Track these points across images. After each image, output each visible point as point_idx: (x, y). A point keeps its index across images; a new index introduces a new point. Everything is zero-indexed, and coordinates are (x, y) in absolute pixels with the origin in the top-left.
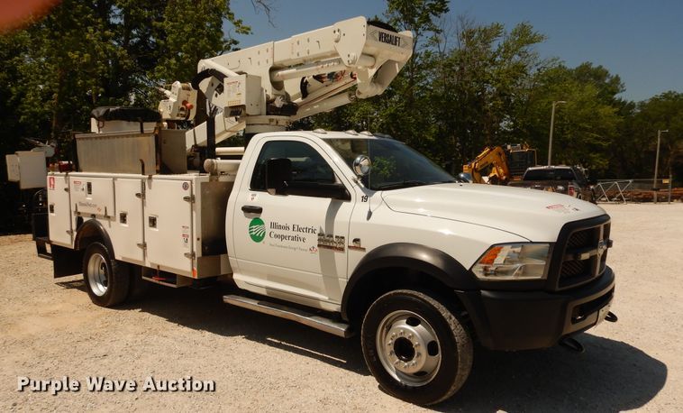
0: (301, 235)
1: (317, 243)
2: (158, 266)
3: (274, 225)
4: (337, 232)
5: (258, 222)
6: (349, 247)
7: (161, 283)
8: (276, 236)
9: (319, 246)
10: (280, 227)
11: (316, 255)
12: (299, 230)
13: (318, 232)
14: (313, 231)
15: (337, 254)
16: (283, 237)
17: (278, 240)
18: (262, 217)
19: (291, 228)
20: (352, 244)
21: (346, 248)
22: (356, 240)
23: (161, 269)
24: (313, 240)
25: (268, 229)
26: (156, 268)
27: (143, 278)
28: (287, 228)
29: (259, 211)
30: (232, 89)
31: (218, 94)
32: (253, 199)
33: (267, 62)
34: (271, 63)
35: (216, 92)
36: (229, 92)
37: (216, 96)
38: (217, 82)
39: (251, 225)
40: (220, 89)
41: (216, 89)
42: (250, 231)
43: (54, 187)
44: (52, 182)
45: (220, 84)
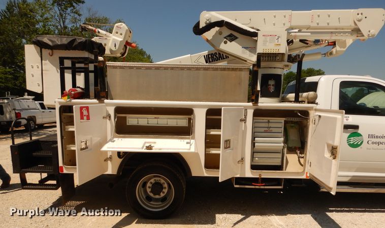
2: (260, 175)
3: (372, 136)
7: (262, 187)
8: (375, 143)
10: (377, 137)
16: (379, 143)
17: (376, 146)
23: (263, 177)
25: (365, 140)
26: (258, 176)
27: (236, 186)
28: (383, 137)
29: (356, 127)
30: (268, 40)
31: (228, 42)
32: (347, 120)
33: (284, 24)
34: (288, 26)
35: (225, 40)
36: (265, 42)
37: (225, 43)
38: (227, 32)
39: (348, 138)
40: (232, 38)
41: (225, 38)
42: (348, 141)
43: (88, 118)
44: (85, 113)
45: (231, 34)
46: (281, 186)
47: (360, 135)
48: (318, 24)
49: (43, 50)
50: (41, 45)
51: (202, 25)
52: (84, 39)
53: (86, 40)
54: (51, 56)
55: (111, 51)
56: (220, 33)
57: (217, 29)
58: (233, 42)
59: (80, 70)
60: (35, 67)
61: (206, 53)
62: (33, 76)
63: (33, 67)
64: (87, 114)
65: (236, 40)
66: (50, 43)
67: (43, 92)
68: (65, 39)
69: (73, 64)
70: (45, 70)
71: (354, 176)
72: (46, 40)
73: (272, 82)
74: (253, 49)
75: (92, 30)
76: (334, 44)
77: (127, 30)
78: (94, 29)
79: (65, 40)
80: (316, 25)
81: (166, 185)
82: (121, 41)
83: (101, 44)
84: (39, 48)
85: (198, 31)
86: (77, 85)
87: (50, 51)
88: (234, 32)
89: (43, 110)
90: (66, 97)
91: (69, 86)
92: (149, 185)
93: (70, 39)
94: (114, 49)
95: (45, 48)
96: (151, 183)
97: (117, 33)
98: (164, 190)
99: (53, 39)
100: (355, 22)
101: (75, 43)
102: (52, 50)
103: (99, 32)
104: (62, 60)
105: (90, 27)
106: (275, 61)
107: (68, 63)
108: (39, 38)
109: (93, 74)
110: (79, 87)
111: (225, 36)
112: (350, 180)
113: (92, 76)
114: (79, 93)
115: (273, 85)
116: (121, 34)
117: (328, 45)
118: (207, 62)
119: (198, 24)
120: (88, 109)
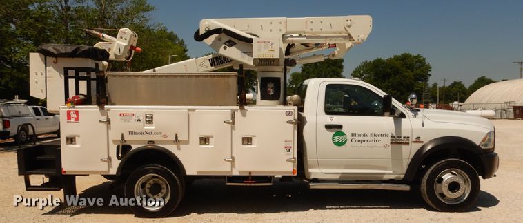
0: (377, 138)
1: (390, 142)
2: (250, 173)
4: (403, 134)
5: (339, 134)
6: (413, 142)
7: (253, 184)
8: (357, 141)
9: (391, 143)
10: (359, 135)
11: (389, 149)
12: (375, 136)
13: (390, 135)
14: (387, 136)
15: (404, 147)
16: (361, 141)
17: (359, 144)
18: (343, 130)
19: (369, 135)
20: (414, 140)
21: (410, 142)
22: (418, 138)
23: (252, 175)
24: (388, 140)
25: (349, 137)
26: (248, 174)
27: (228, 184)
28: (365, 135)
29: (340, 127)
30: (263, 46)
31: (228, 47)
32: (332, 120)
33: (280, 30)
34: (284, 32)
35: (224, 45)
36: (260, 48)
37: (225, 48)
38: (226, 38)
39: (333, 136)
40: (231, 44)
41: (225, 43)
42: (333, 140)
43: (77, 119)
44: (73, 115)
45: (230, 40)
46: (270, 182)
47: (344, 134)
48: (312, 30)
49: (48, 58)
50: (46, 54)
51: (202, 32)
52: (87, 47)
53: (89, 49)
54: (55, 63)
55: (115, 55)
56: (219, 39)
57: (215, 35)
58: (233, 47)
59: (83, 78)
60: (39, 74)
61: (210, 57)
62: (37, 83)
63: (37, 74)
64: (76, 116)
65: (236, 46)
66: (55, 52)
67: (46, 98)
68: (69, 47)
69: (77, 73)
70: (49, 77)
71: (343, 174)
72: (50, 48)
73: (271, 86)
74: (250, 54)
75: (97, 35)
76: (334, 46)
77: (131, 35)
78: (98, 33)
79: (69, 49)
80: (310, 31)
81: (164, 186)
82: (125, 46)
83: (105, 50)
84: (43, 57)
85: (199, 37)
86: (80, 92)
87: (54, 59)
88: (233, 39)
89: (38, 117)
90: (70, 104)
91: (72, 94)
92: (148, 186)
93: (73, 48)
94: (118, 54)
95: (50, 56)
96: (150, 184)
97: (121, 38)
98: (162, 191)
99: (58, 48)
100: (346, 28)
101: (79, 52)
102: (56, 57)
103: (103, 37)
104: (66, 71)
105: (95, 32)
106: (271, 65)
107: (72, 73)
108: (44, 47)
109: (95, 81)
110: (82, 94)
111: (224, 42)
112: (340, 177)
113: (94, 83)
114: (81, 100)
115: (272, 88)
116: (126, 39)
117: (330, 47)
118: (212, 66)
119: (199, 30)
120: (77, 113)
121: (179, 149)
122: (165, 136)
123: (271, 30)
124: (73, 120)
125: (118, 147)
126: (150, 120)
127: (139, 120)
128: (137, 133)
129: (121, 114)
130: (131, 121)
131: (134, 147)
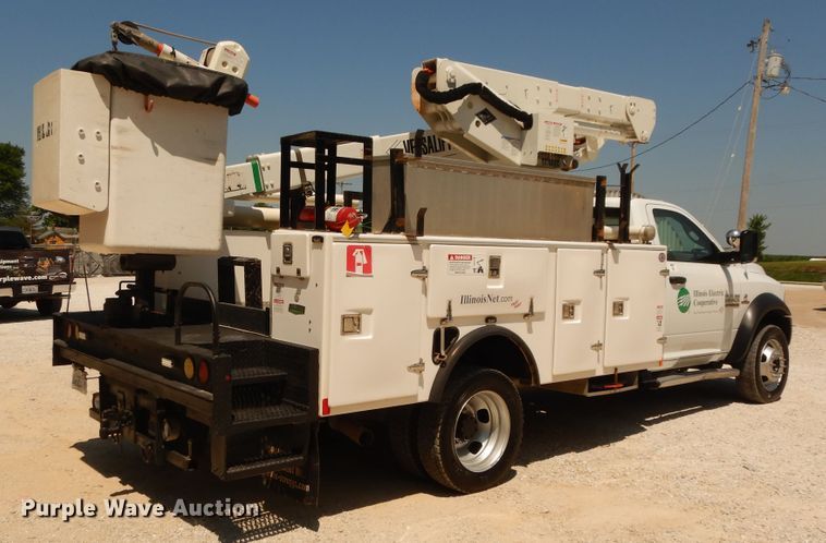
0: (715, 298)
1: (724, 303)
2: (615, 370)
3: (697, 293)
4: (735, 292)
5: (684, 292)
8: (699, 303)
9: (727, 305)
10: (701, 294)
11: (724, 314)
12: (714, 294)
14: (722, 294)
15: (736, 310)
16: (703, 304)
17: (700, 307)
18: (687, 286)
19: (708, 293)
20: (743, 300)
21: (740, 303)
22: (745, 296)
23: (619, 371)
24: (722, 301)
25: (692, 299)
26: (613, 372)
28: (704, 294)
29: (684, 280)
30: (552, 131)
31: (482, 124)
33: (550, 104)
34: (554, 107)
35: (477, 119)
36: (547, 134)
37: (478, 124)
38: (480, 105)
39: (678, 297)
40: (487, 118)
41: (477, 115)
42: (679, 303)
43: (367, 269)
44: (360, 258)
45: (486, 109)
46: (635, 384)
47: (687, 293)
48: (588, 111)
49: (119, 90)
50: (116, 77)
54: (146, 110)
56: (470, 105)
58: (490, 125)
60: (91, 137)
62: (82, 162)
63: (82, 137)
64: (365, 262)
65: (494, 122)
67: (107, 208)
70: (121, 148)
74: (517, 142)
76: (582, 142)
80: (587, 113)
100: (628, 117)
105: (144, 37)
111: (477, 111)
116: (235, 70)
120: (368, 251)
121: (530, 331)
122: (516, 305)
123: (538, 102)
124: (359, 270)
125: (437, 335)
126: (495, 267)
127: (480, 270)
128: (474, 300)
129: (450, 256)
130: (467, 271)
131: (464, 331)
